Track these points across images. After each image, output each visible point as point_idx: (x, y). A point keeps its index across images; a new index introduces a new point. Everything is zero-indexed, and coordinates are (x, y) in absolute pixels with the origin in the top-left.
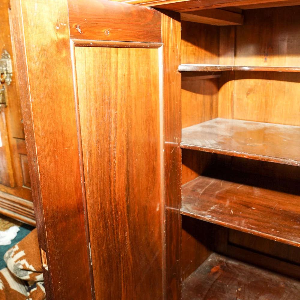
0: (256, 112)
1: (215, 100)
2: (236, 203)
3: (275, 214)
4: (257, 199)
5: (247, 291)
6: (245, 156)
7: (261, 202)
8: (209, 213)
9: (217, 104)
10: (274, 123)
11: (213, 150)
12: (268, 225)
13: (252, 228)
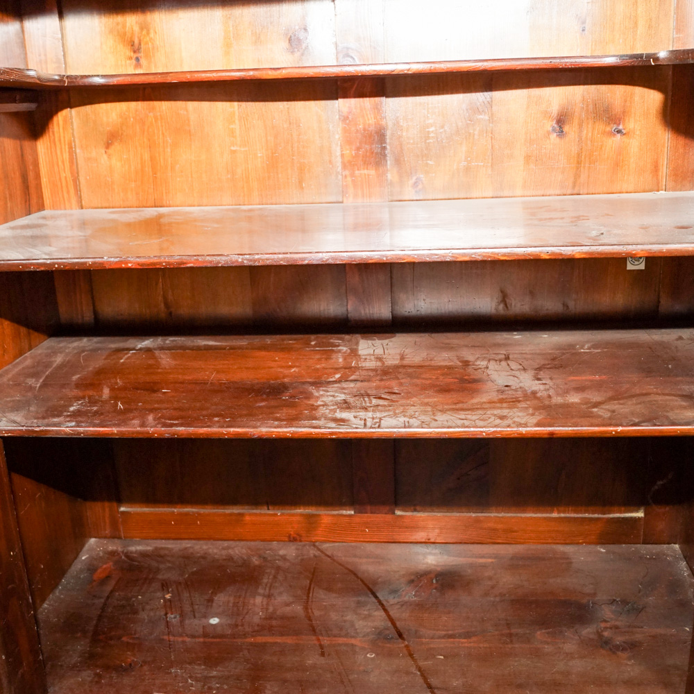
0: (133, 185)
1: (31, 167)
2: (124, 389)
3: (216, 392)
4: (170, 373)
5: (186, 595)
6: (130, 265)
7: (180, 377)
8: (68, 419)
9: (38, 176)
10: (178, 206)
11: (54, 264)
12: (204, 413)
13: (172, 425)
